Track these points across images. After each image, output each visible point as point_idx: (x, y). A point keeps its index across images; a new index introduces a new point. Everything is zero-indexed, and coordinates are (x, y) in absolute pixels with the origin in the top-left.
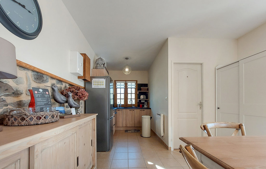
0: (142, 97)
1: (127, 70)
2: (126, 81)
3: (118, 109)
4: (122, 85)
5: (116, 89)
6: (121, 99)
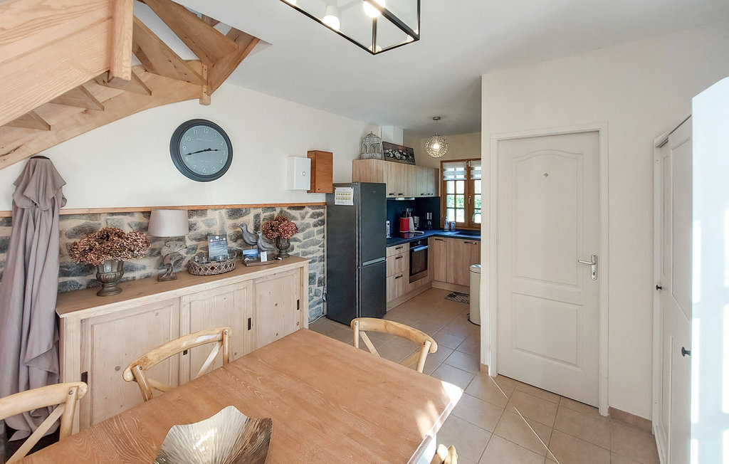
1: (436, 146)
2: (468, 160)
3: (437, 238)
4: (460, 173)
5: (444, 184)
6: (455, 208)
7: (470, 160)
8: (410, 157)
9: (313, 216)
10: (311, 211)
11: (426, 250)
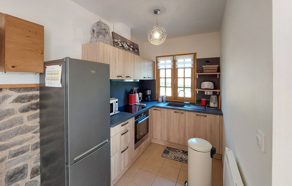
0: (206, 85)
1: (157, 35)
2: (174, 56)
3: (155, 108)
4: (168, 64)
5: (158, 71)
6: (166, 87)
7: (175, 55)
8: (136, 50)
9: (17, 100)
10: (15, 95)
11: (148, 119)
